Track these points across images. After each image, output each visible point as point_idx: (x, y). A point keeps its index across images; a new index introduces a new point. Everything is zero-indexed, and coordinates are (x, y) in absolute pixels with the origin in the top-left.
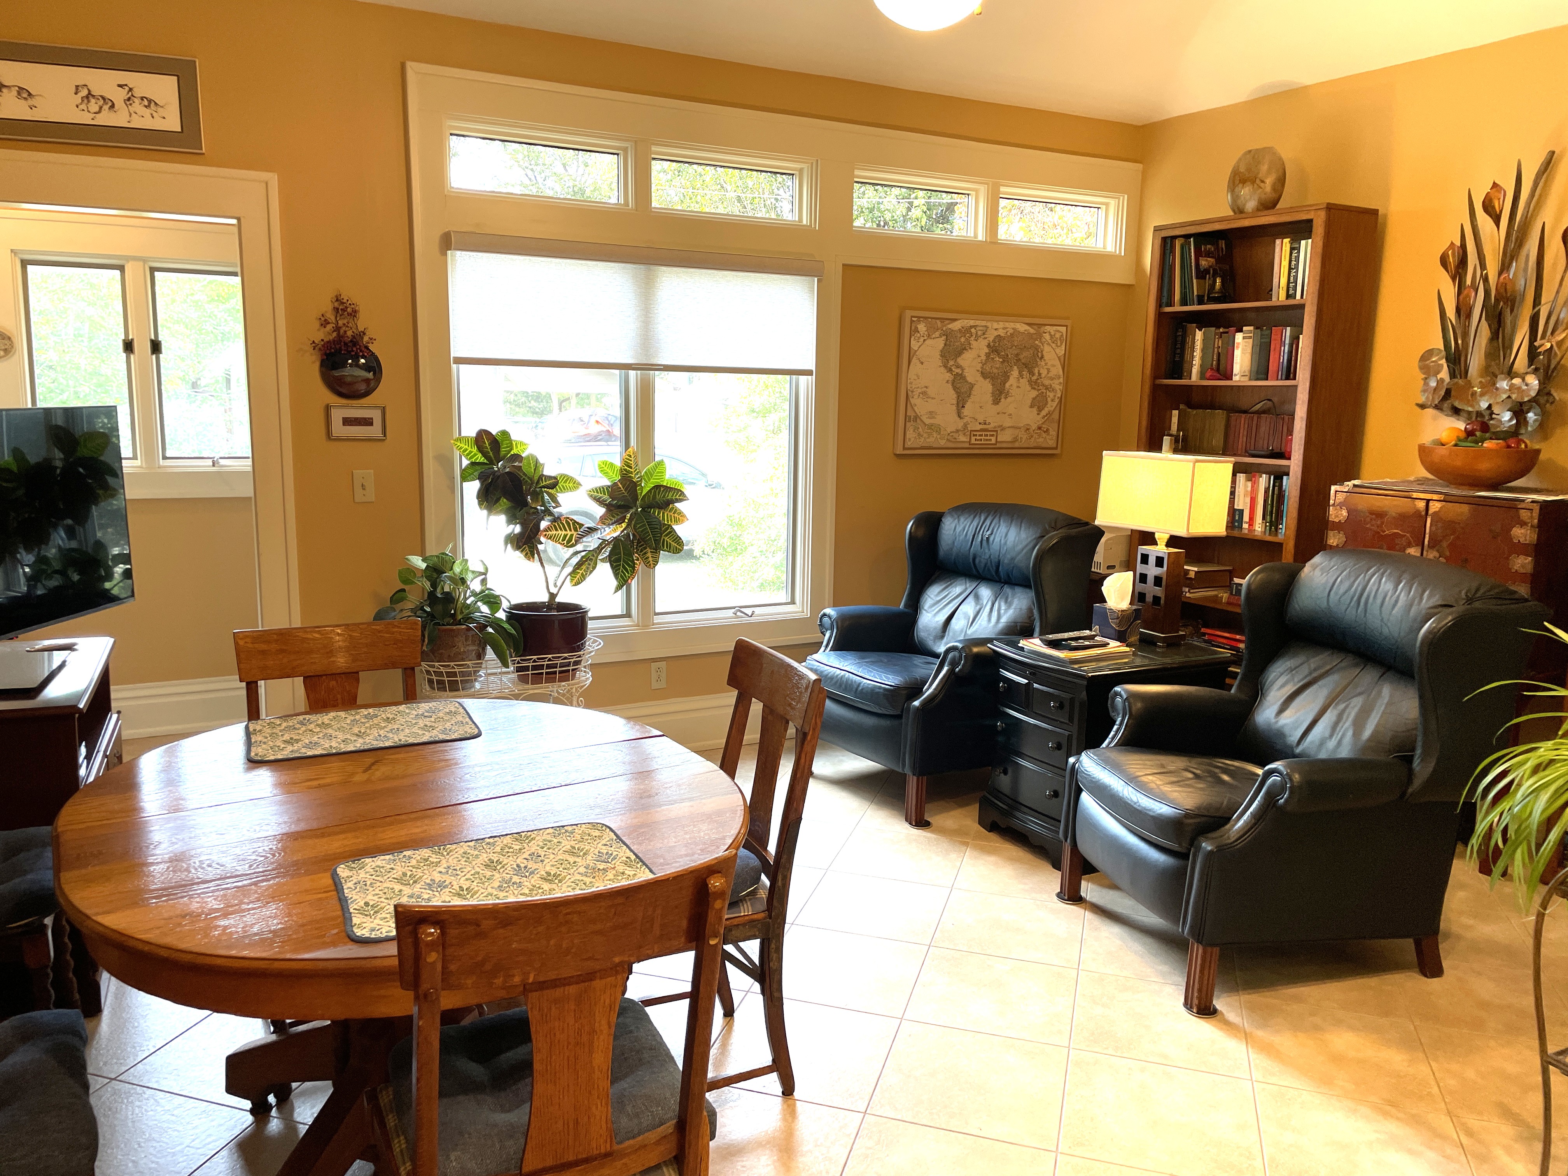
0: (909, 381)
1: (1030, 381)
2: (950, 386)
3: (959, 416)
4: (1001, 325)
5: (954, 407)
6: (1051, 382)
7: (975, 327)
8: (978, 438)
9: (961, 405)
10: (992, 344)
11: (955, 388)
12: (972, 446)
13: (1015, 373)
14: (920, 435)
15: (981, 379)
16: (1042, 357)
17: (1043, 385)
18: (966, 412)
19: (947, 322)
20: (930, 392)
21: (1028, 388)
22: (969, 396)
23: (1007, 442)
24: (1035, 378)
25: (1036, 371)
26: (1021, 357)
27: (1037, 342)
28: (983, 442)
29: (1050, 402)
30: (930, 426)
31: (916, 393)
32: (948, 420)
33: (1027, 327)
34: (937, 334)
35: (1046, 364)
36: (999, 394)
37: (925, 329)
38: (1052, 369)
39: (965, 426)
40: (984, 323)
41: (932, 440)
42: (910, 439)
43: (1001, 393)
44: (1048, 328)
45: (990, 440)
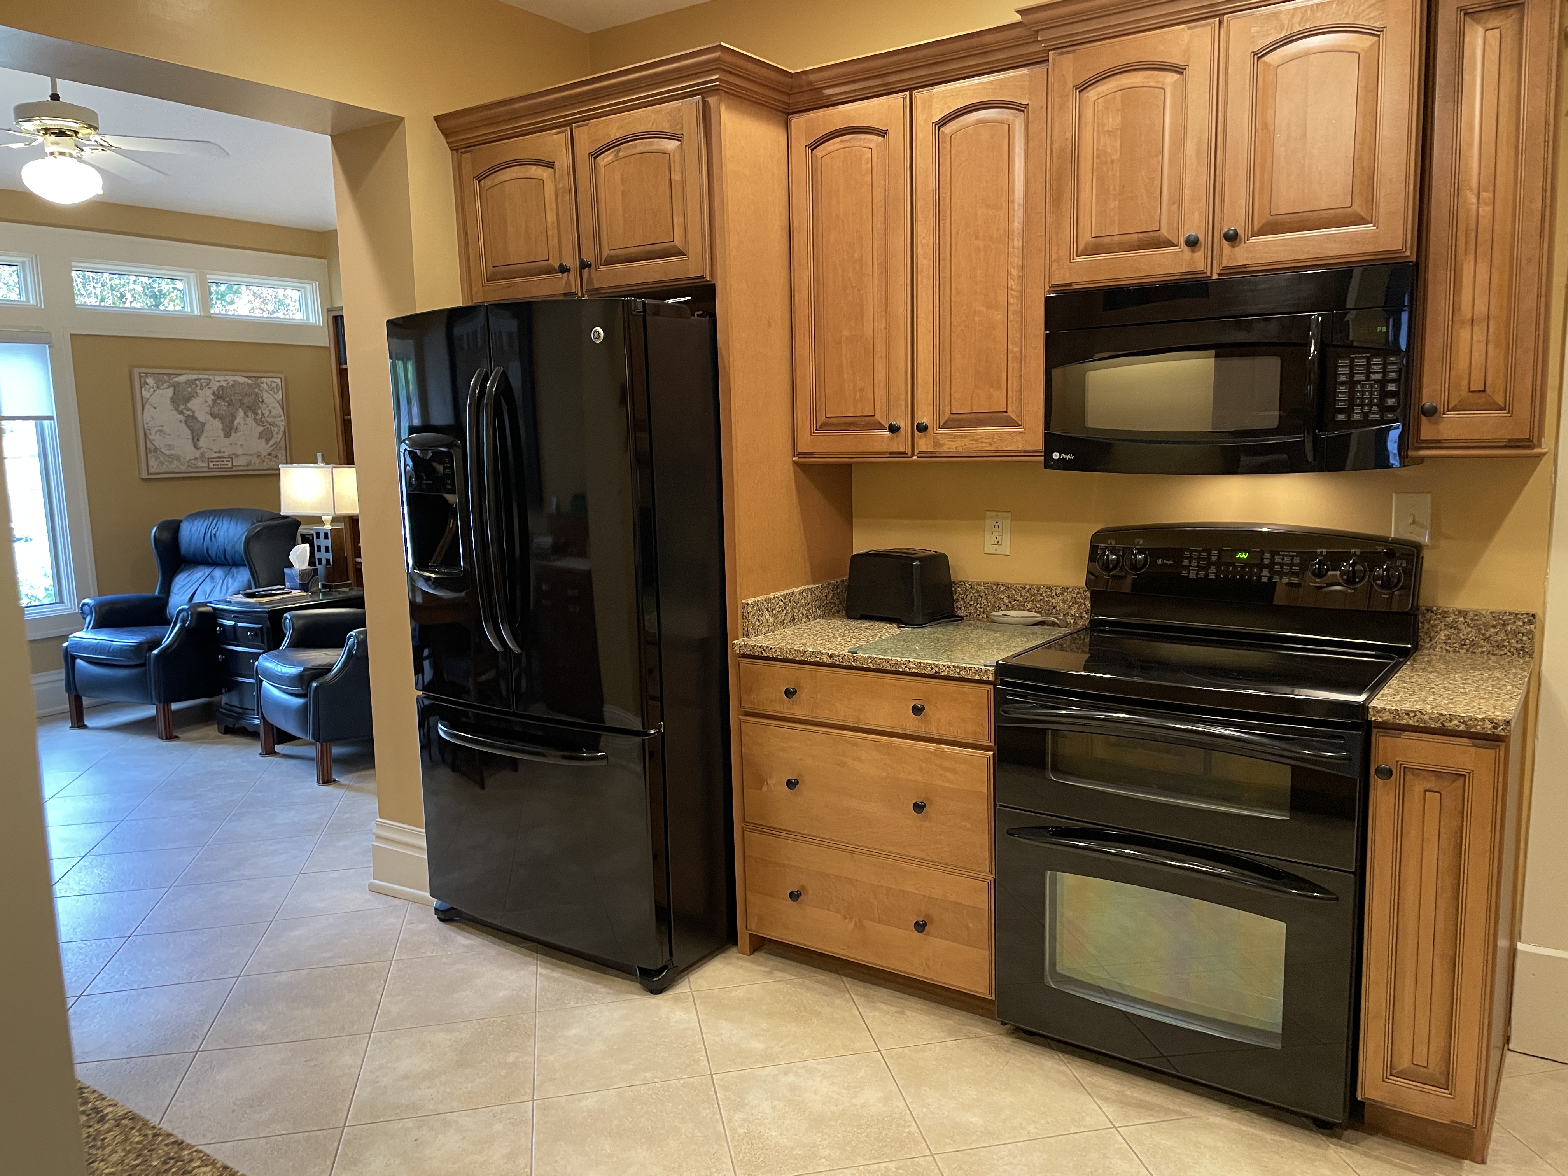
0: (145, 422)
1: (255, 420)
2: (183, 425)
3: (196, 447)
4: (222, 378)
5: (190, 441)
6: (274, 420)
7: (199, 380)
8: (215, 463)
9: (195, 440)
10: (216, 393)
11: (188, 426)
12: (210, 470)
13: (241, 413)
14: (162, 463)
15: (212, 419)
16: (263, 402)
17: (267, 422)
18: (202, 443)
19: (173, 376)
20: (165, 429)
21: (254, 424)
22: (202, 431)
23: (243, 466)
24: (259, 417)
25: (259, 412)
26: (245, 401)
27: (256, 390)
28: (220, 466)
29: (275, 436)
30: (170, 456)
31: (153, 431)
32: (187, 451)
33: (246, 380)
34: (165, 385)
35: (267, 407)
36: (229, 430)
37: (154, 382)
38: (273, 410)
39: (203, 455)
40: (207, 377)
41: (173, 467)
42: (153, 467)
43: (231, 429)
44: (264, 380)
45: (227, 465)
